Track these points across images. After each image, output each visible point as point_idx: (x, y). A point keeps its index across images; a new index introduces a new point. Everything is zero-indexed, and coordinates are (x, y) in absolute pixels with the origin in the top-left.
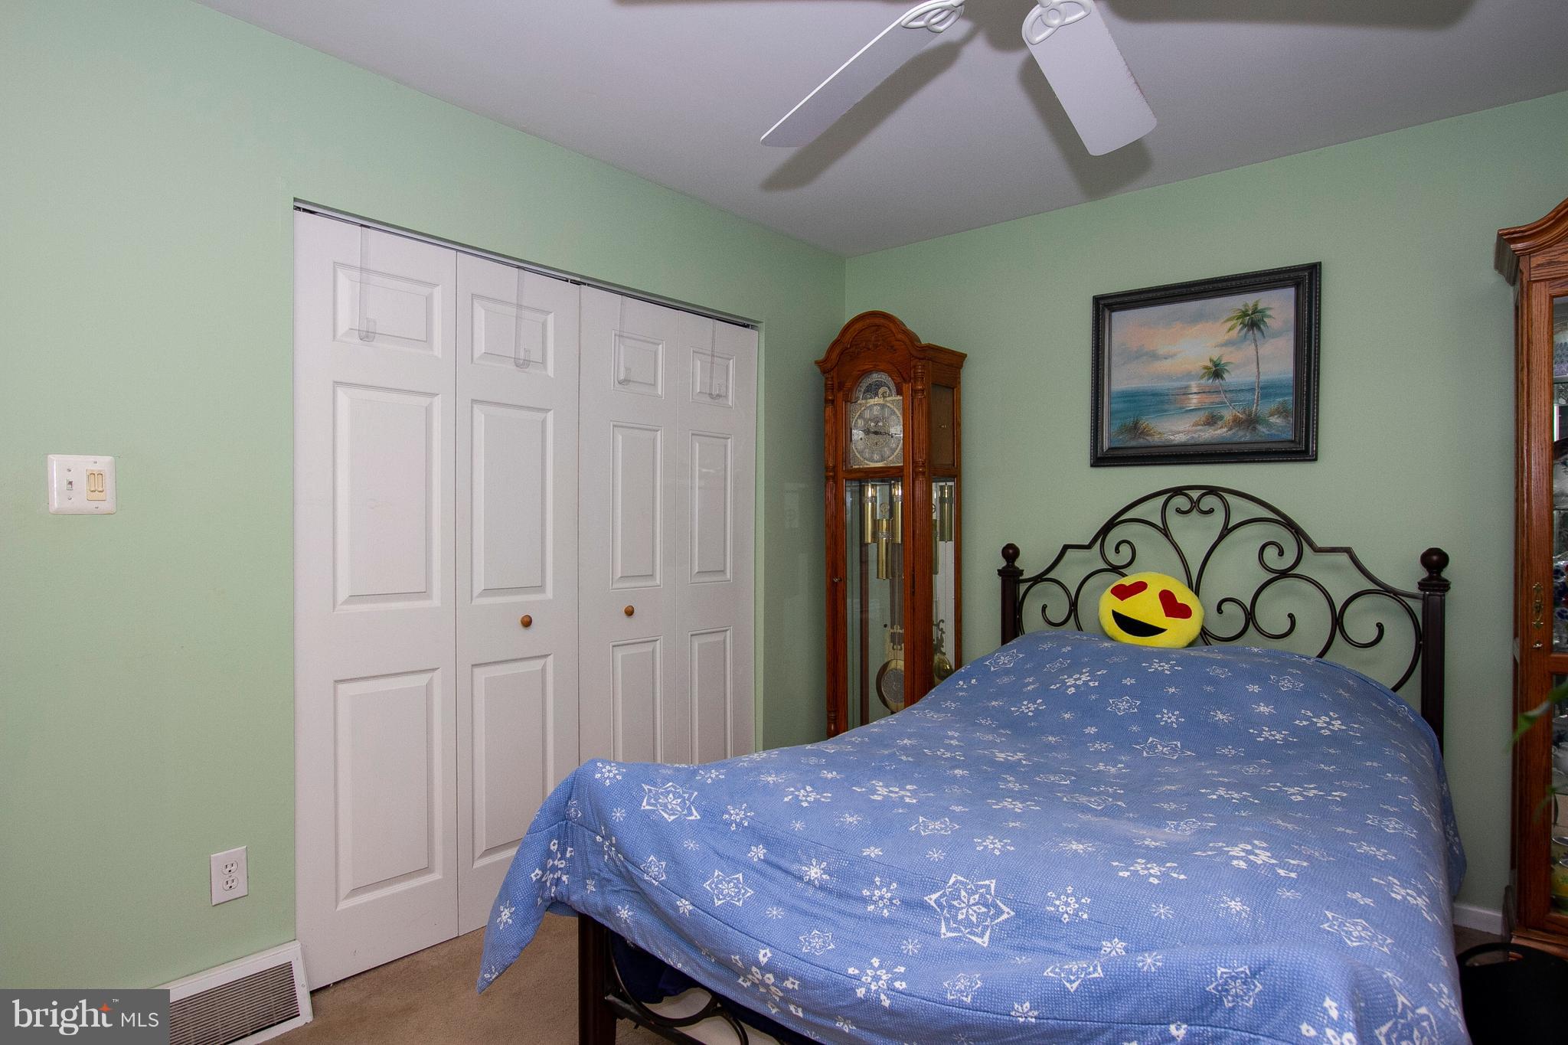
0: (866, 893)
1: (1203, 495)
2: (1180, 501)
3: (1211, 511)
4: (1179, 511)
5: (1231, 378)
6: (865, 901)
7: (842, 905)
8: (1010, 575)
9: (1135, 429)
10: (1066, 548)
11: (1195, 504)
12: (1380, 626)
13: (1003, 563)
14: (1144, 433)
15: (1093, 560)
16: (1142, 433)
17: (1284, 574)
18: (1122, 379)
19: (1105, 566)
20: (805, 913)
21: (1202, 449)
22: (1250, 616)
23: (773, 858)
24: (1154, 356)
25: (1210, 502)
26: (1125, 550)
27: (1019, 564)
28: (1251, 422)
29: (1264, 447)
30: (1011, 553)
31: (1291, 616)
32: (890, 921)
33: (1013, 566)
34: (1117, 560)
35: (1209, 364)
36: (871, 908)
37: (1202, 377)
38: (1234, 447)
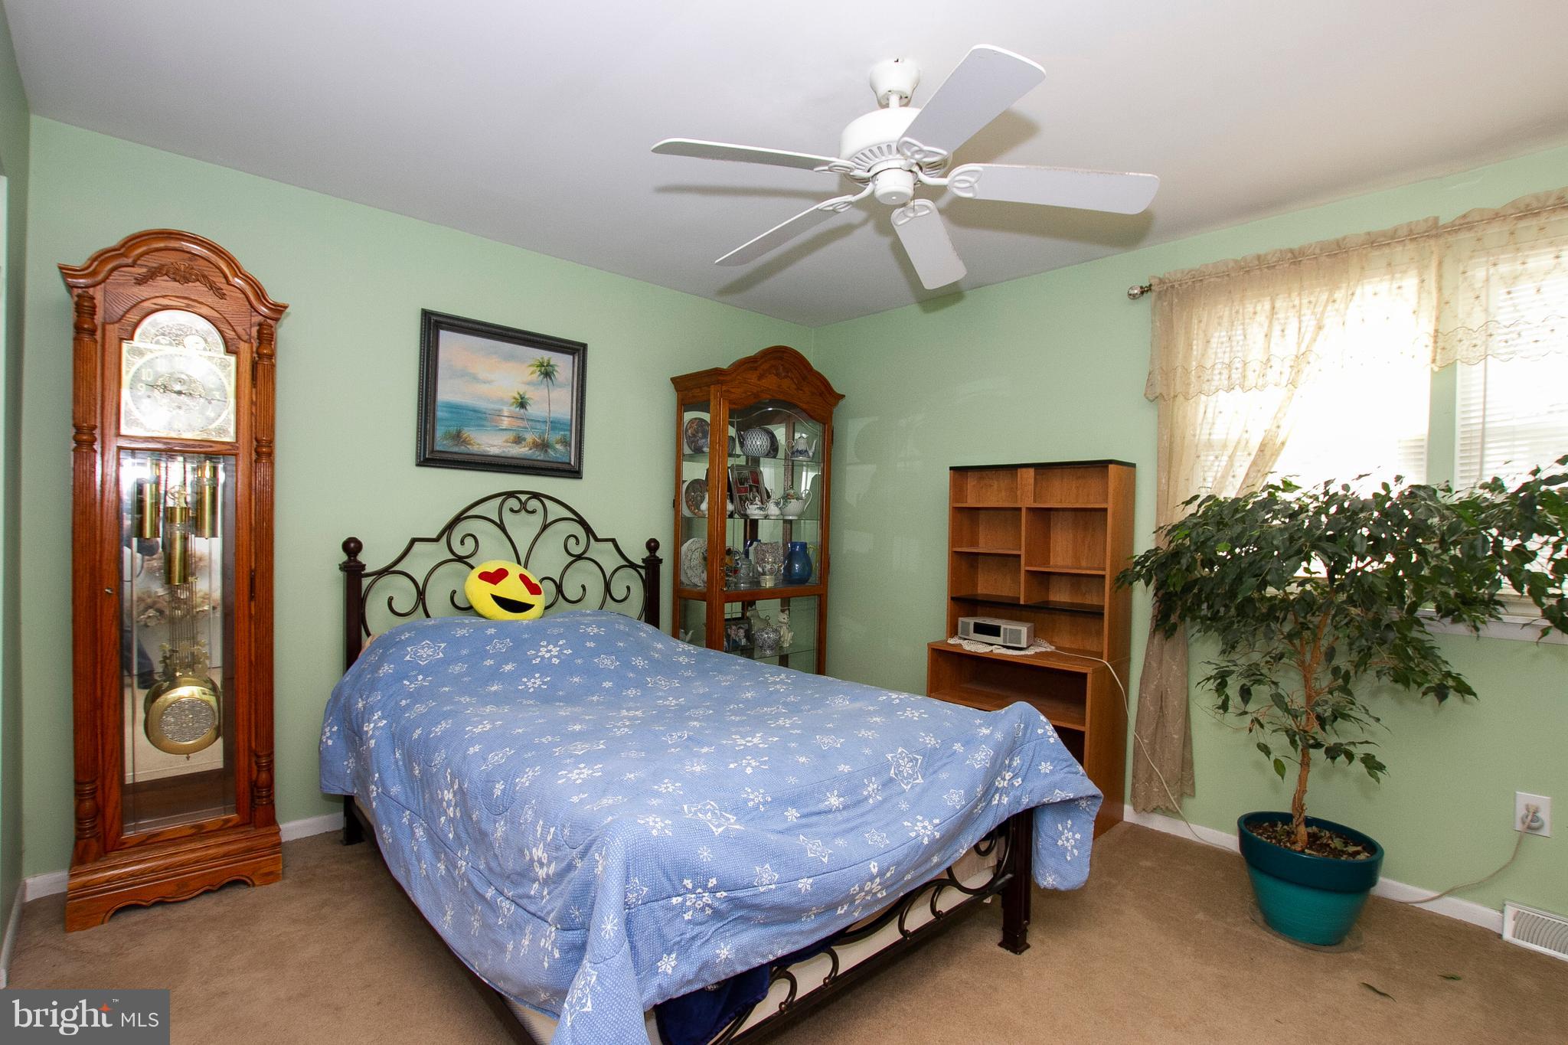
0: (865, 793)
1: (529, 498)
2: (513, 503)
3: (533, 512)
4: (512, 510)
5: (532, 410)
6: (866, 799)
7: (859, 810)
8: (353, 571)
9: (457, 437)
10: (414, 541)
11: (523, 506)
12: (628, 588)
13: (344, 557)
14: (465, 442)
15: (441, 552)
16: (463, 441)
17: (579, 557)
18: (447, 392)
19: (452, 557)
20: (852, 829)
21: (514, 462)
22: (559, 588)
23: (806, 811)
24: (475, 378)
25: (534, 504)
26: (469, 541)
27: (362, 557)
28: (544, 446)
29: (555, 466)
30: (352, 547)
31: (583, 587)
32: (885, 800)
33: (356, 561)
34: (461, 551)
35: (518, 396)
36: (871, 801)
37: (512, 405)
38: (536, 463)
